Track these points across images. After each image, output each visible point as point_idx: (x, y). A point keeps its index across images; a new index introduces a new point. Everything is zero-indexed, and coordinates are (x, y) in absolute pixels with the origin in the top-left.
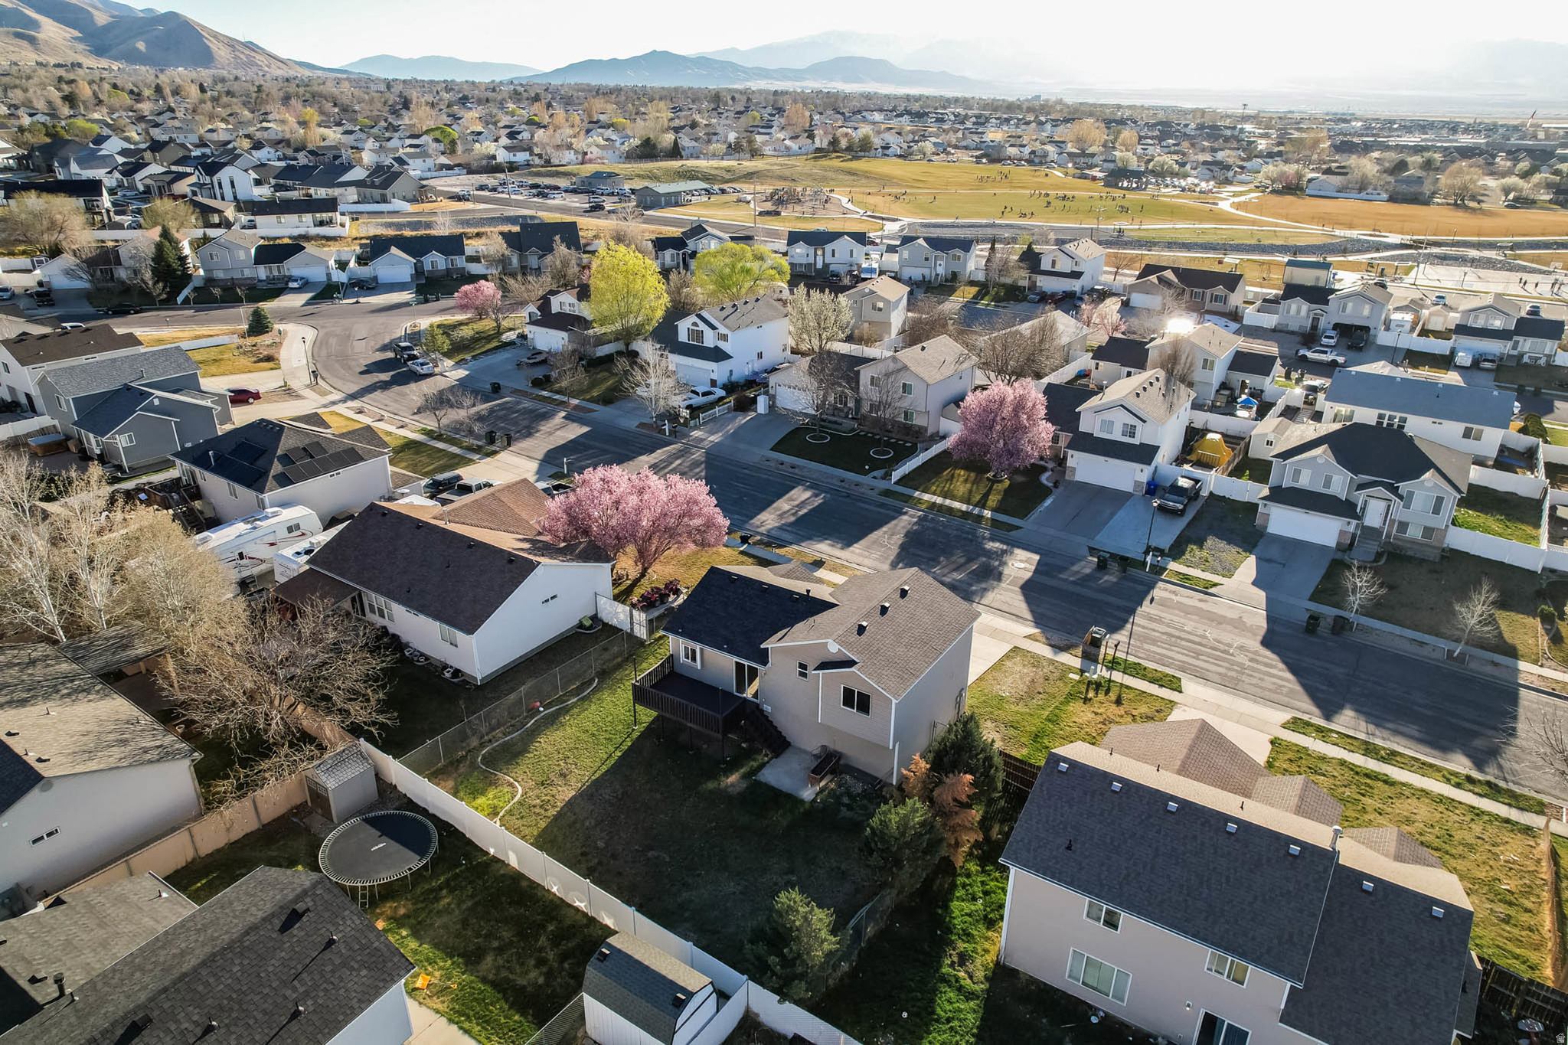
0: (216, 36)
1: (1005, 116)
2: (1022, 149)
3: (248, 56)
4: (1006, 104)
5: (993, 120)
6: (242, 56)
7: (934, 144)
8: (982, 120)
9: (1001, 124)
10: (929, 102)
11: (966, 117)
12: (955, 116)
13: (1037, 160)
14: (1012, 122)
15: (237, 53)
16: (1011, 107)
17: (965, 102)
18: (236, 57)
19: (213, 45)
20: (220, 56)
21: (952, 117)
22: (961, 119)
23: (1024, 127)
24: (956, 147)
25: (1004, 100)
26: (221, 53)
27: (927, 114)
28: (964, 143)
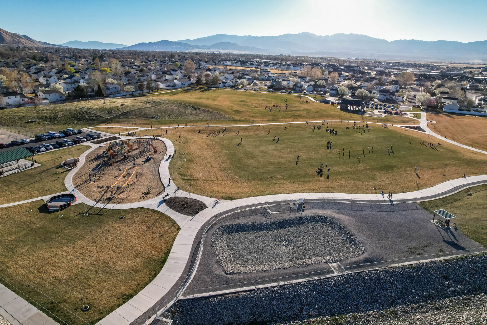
0: (6, 32)
1: (275, 62)
2: (288, 82)
3: (18, 40)
4: (273, 58)
5: (271, 64)
6: (16, 40)
7: (248, 79)
8: (267, 64)
9: (274, 65)
10: (248, 57)
11: (261, 63)
12: (257, 63)
13: (298, 89)
14: (278, 65)
15: (14, 39)
16: (276, 58)
17: (260, 57)
18: (13, 40)
19: (5, 36)
20: (7, 39)
21: (256, 63)
22: (259, 64)
23: (283, 67)
24: (258, 79)
25: (272, 56)
26: (8, 38)
27: (246, 62)
28: (261, 78)
